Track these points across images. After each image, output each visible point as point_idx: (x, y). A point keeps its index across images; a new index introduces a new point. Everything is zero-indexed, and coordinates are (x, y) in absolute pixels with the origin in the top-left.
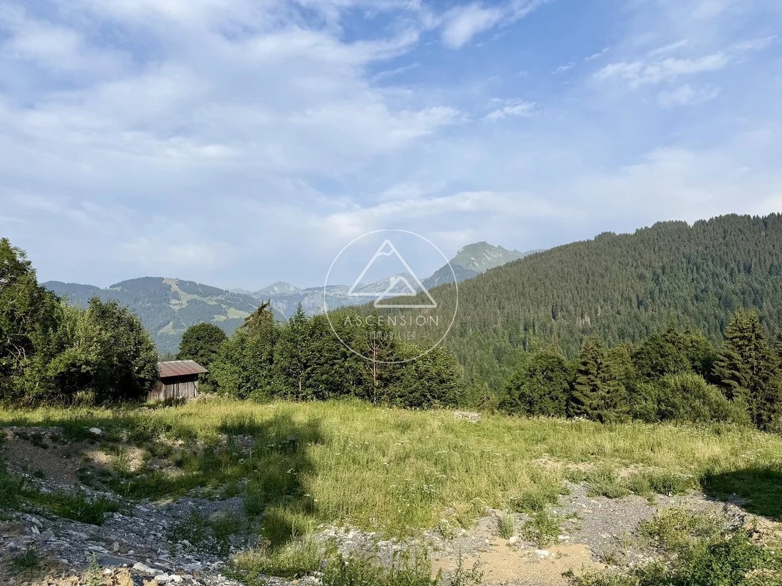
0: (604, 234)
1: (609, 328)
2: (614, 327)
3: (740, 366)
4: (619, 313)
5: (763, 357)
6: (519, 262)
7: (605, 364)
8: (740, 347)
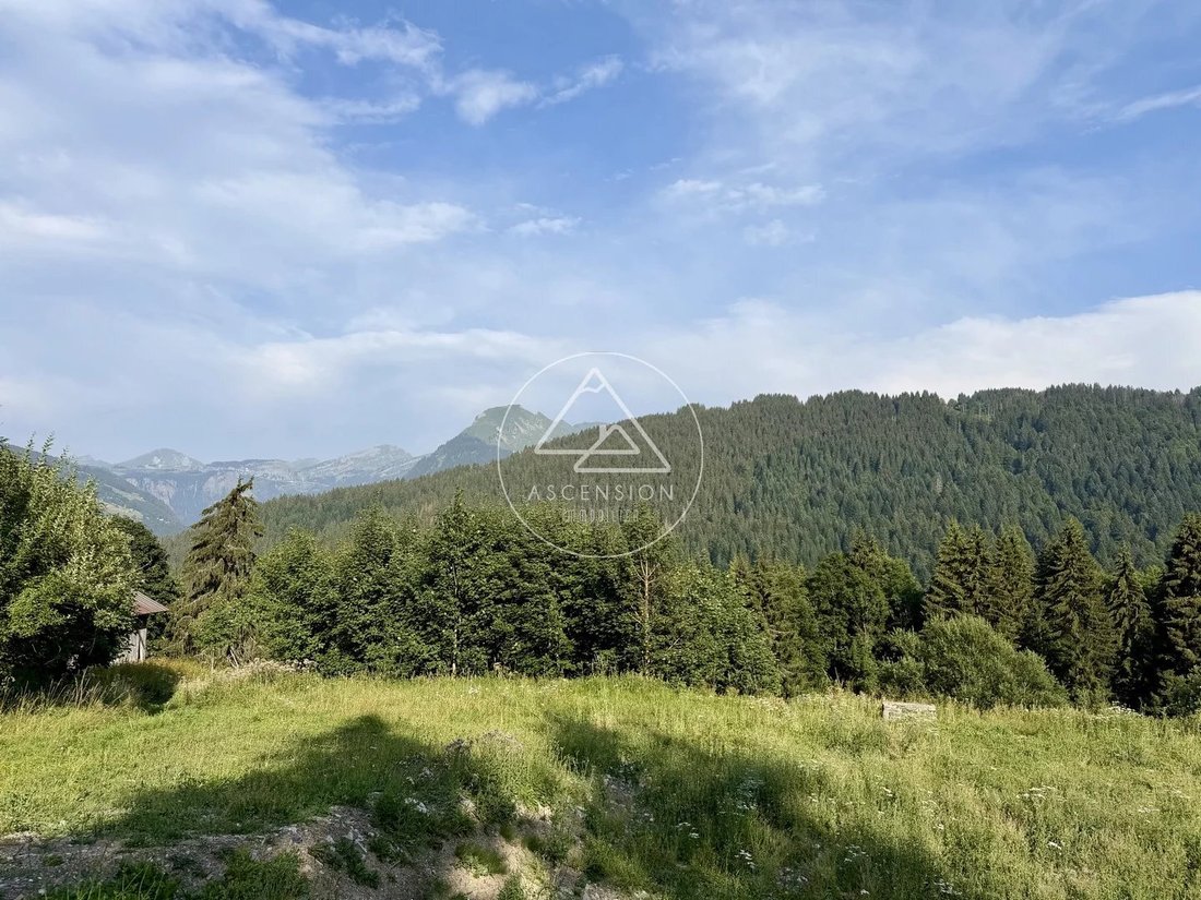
1: (697, 540)
2: (704, 539)
3: (961, 601)
4: (709, 519)
5: (990, 589)
7: (775, 595)
8: (959, 575)
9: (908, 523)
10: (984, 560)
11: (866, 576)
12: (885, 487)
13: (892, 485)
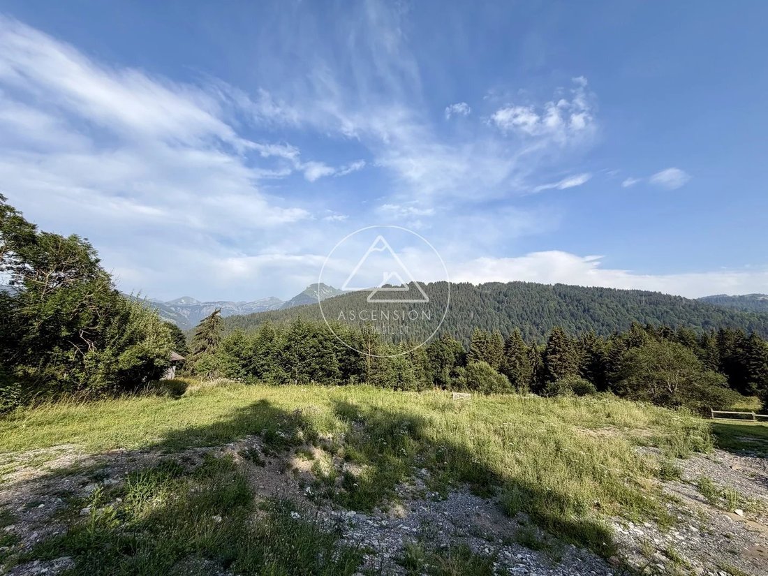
3: (479, 356)
5: (489, 353)
7: (415, 354)
8: (479, 347)
9: (462, 328)
10: (487, 342)
11: (447, 347)
12: (454, 316)
13: (456, 315)
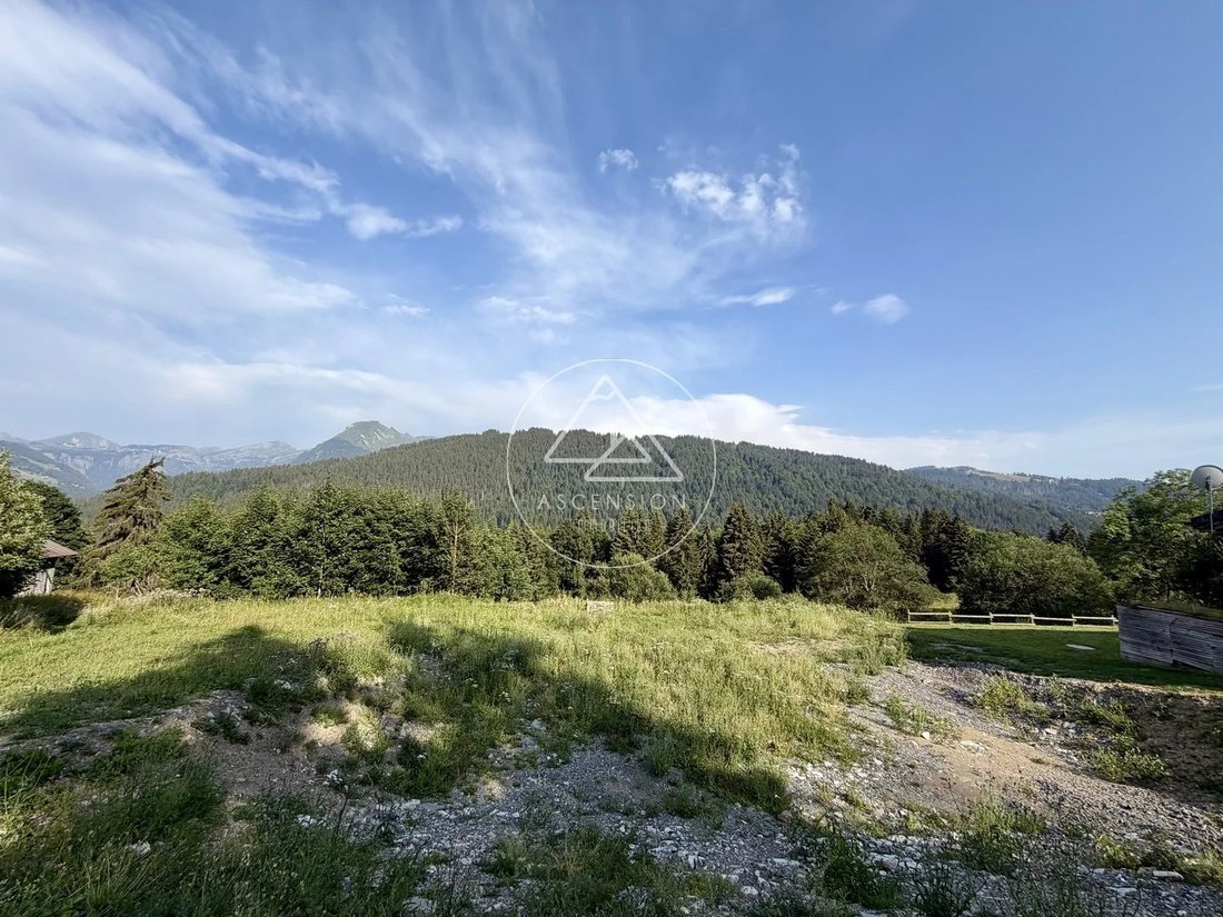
0: (491, 431)
1: (490, 511)
2: (494, 511)
4: (498, 499)
6: (414, 445)
7: (533, 543)
